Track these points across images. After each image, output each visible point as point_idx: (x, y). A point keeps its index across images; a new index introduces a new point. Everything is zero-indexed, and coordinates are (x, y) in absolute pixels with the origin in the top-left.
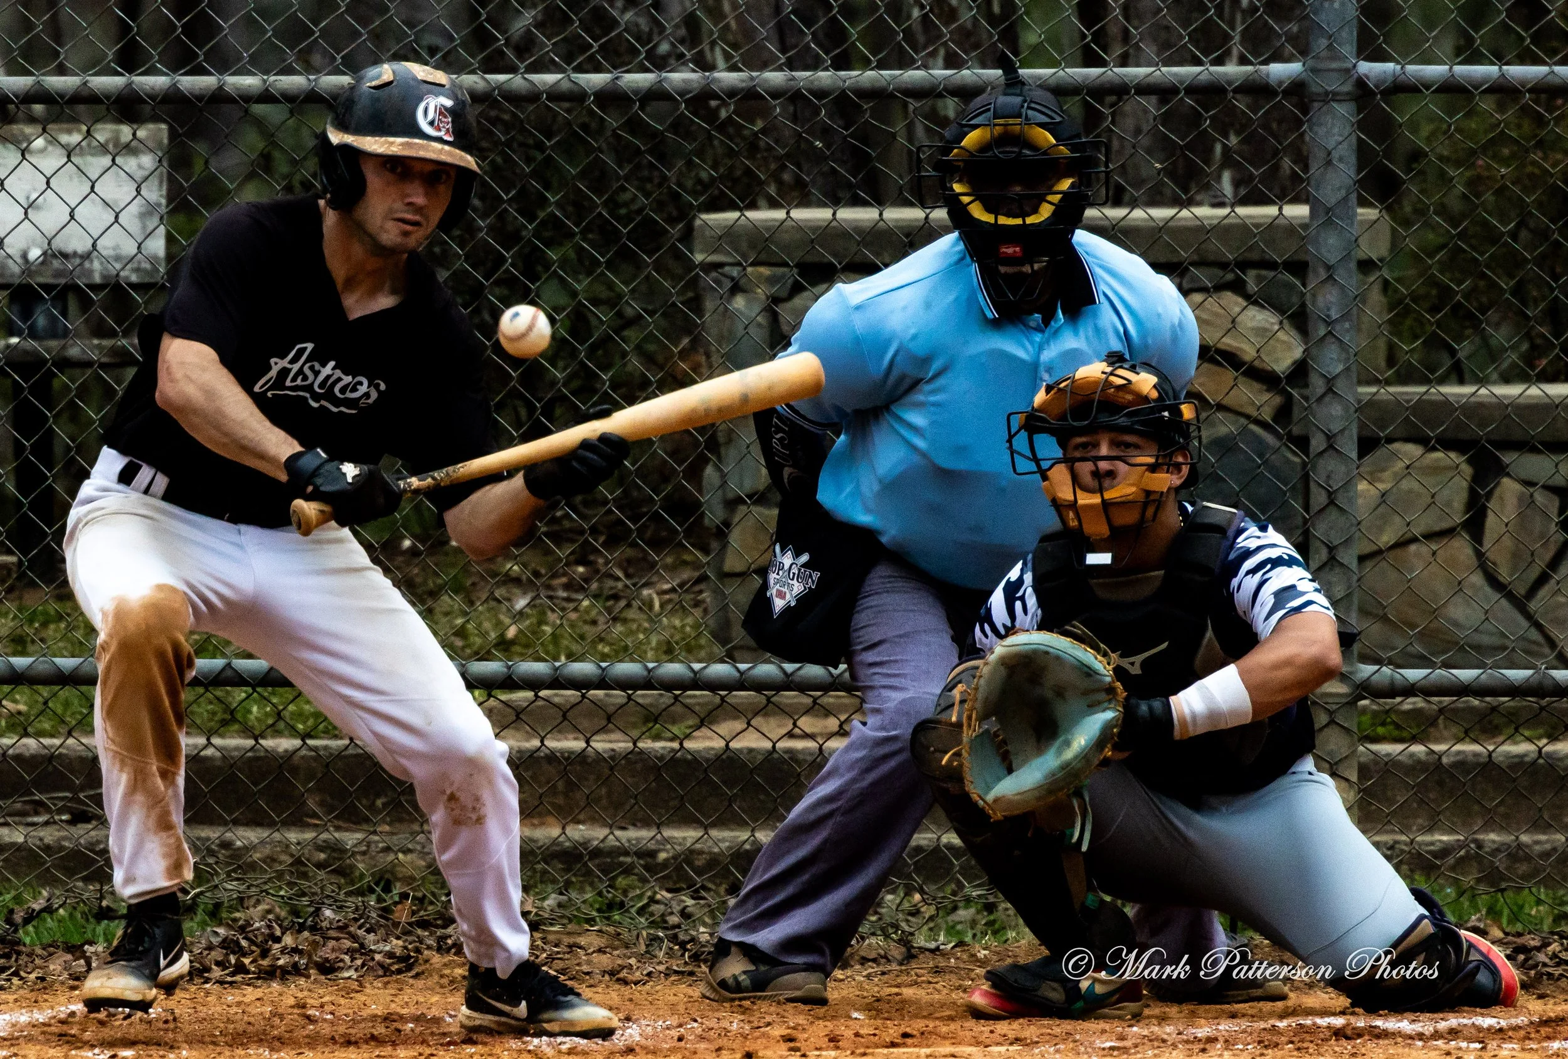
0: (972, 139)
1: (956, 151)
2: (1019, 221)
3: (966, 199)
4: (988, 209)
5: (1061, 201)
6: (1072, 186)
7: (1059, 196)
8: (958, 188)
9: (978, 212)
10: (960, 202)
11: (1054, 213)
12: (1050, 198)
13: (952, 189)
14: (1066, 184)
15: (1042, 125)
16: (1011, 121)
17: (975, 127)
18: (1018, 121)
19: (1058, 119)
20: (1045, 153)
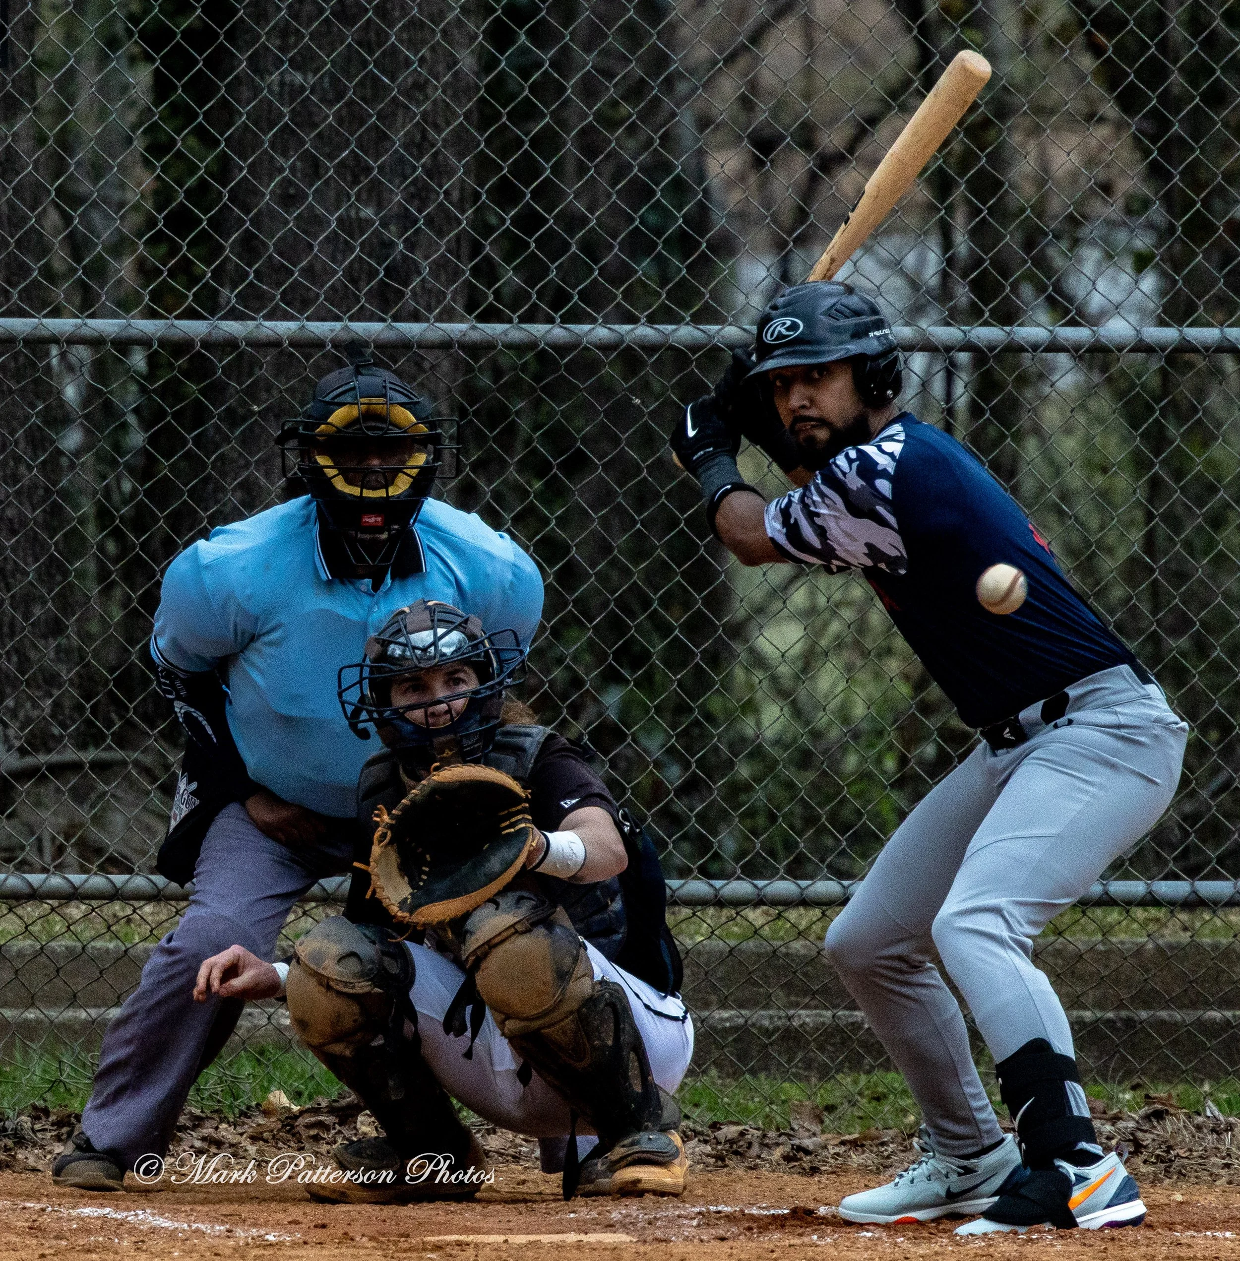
0: (339, 416)
1: (323, 426)
2: (382, 493)
3: (330, 472)
4: (349, 482)
5: (418, 474)
6: (427, 462)
7: (417, 471)
8: (322, 460)
9: (340, 484)
10: (325, 475)
11: (412, 486)
12: (406, 471)
13: (316, 462)
14: (420, 459)
15: (402, 405)
16: (374, 400)
17: (342, 405)
18: (382, 400)
19: (416, 400)
20: (405, 432)
